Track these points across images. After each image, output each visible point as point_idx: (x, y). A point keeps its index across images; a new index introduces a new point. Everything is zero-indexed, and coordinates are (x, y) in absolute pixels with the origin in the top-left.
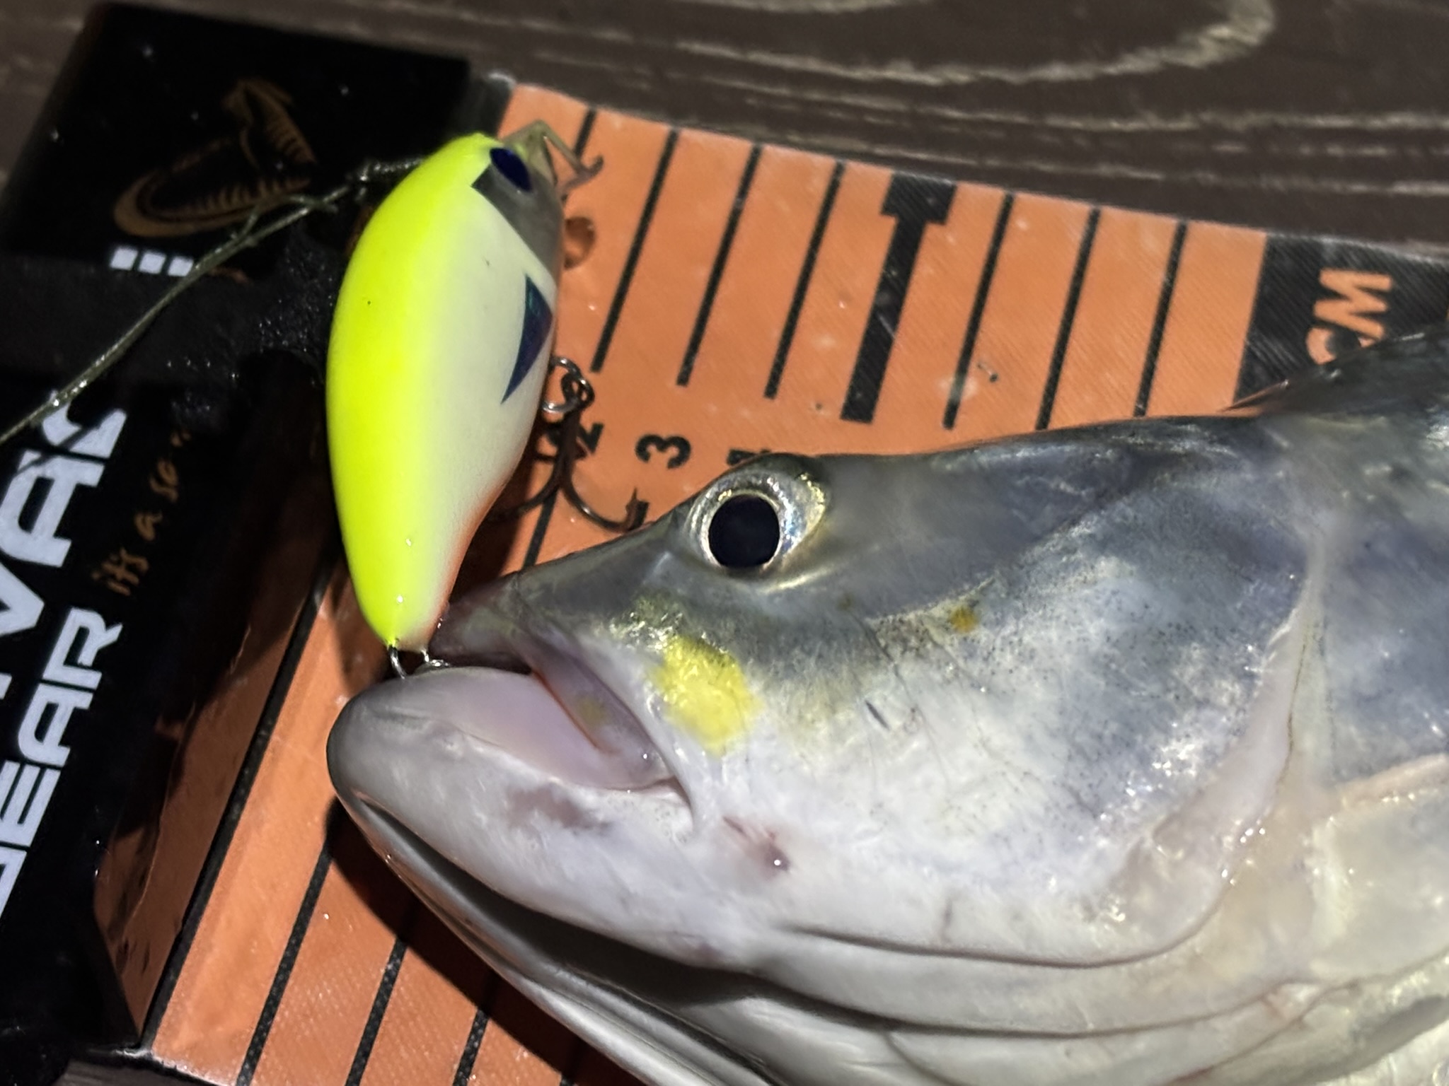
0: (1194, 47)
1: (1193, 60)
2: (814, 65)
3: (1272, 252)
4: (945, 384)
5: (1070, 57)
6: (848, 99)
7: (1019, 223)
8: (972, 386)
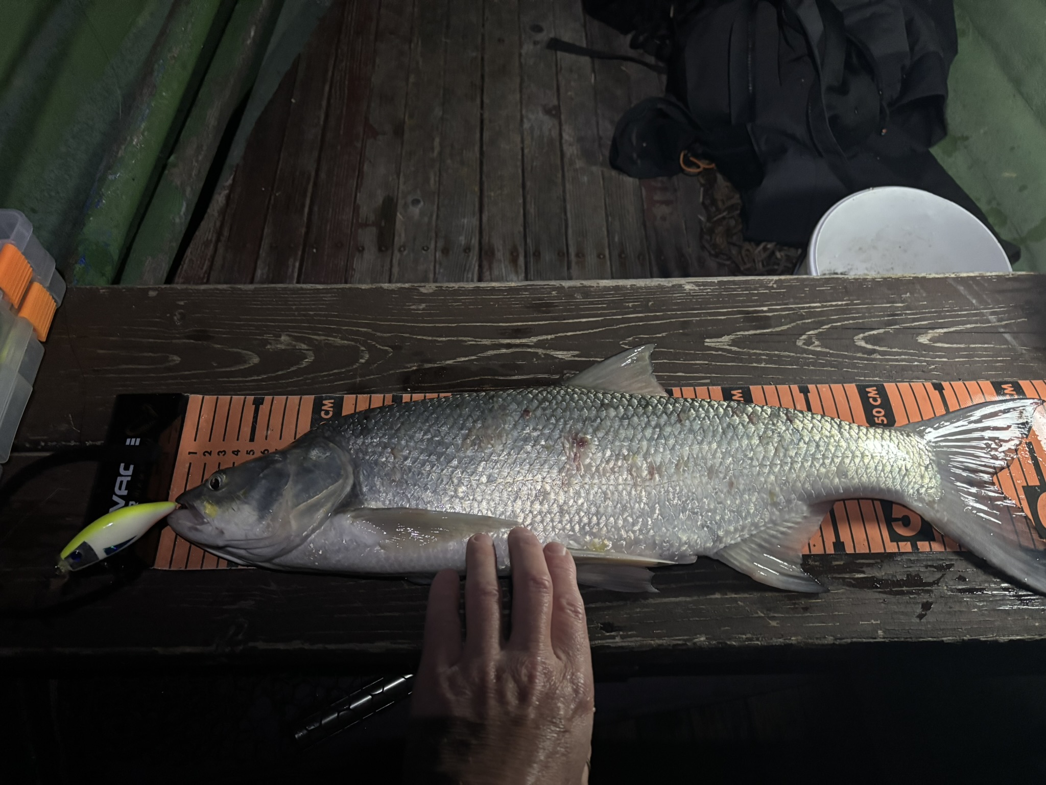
0: (302, 364)
1: (302, 366)
2: (241, 379)
3: (315, 399)
4: (265, 432)
5: (282, 370)
6: (247, 384)
7: (275, 402)
8: (269, 432)
